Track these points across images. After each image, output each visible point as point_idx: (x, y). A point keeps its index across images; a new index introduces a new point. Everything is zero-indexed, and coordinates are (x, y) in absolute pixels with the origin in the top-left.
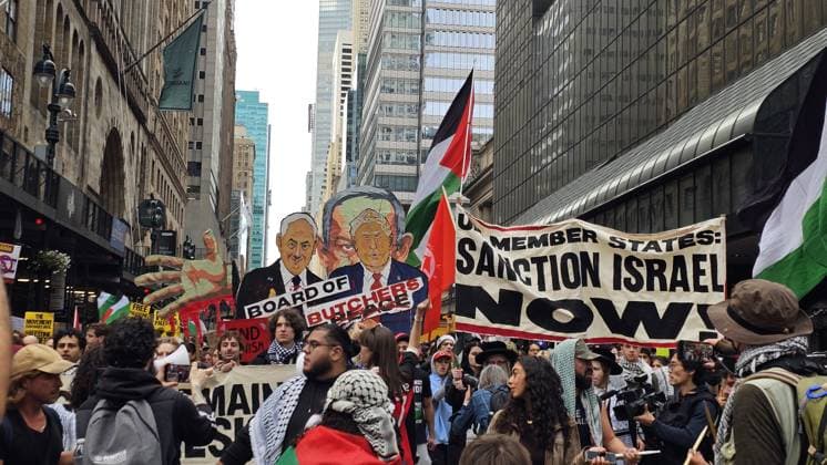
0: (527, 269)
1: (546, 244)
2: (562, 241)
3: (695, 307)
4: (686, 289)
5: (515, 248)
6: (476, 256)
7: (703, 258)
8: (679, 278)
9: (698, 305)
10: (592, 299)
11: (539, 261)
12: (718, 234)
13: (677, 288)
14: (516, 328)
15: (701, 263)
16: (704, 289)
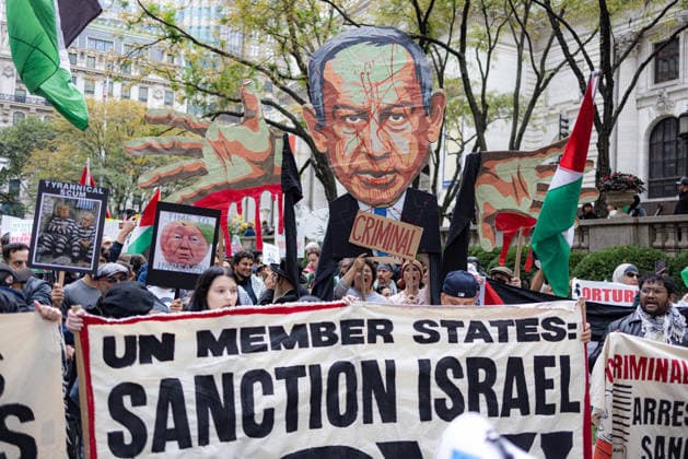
0: (268, 390)
1: (304, 344)
2: (333, 340)
3: (538, 439)
4: (526, 411)
5: (247, 349)
6: (148, 415)
7: (550, 361)
8: (515, 395)
9: (543, 436)
10: (378, 444)
11: (291, 375)
12: (572, 326)
13: (513, 411)
15: (547, 369)
16: (549, 410)
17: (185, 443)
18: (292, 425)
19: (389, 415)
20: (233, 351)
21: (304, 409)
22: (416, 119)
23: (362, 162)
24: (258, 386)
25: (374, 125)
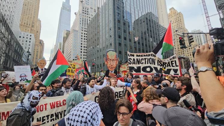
1: (147, 56)
3: (172, 69)
4: (170, 67)
6: (132, 61)
7: (173, 61)
10: (153, 67)
11: (145, 59)
12: (176, 57)
13: (168, 66)
14: (140, 73)
16: (174, 66)
17: (135, 64)
18: (145, 63)
19: (154, 64)
20: (140, 56)
21: (147, 62)
22: (116, 61)
23: (110, 66)
24: (142, 60)
25: (112, 61)
